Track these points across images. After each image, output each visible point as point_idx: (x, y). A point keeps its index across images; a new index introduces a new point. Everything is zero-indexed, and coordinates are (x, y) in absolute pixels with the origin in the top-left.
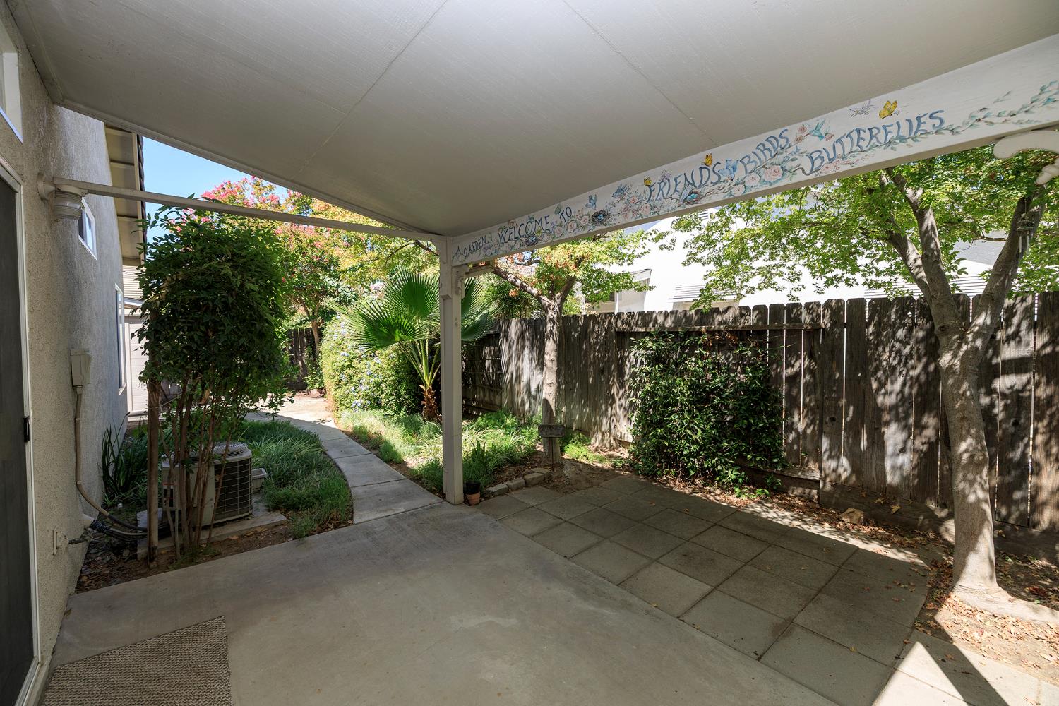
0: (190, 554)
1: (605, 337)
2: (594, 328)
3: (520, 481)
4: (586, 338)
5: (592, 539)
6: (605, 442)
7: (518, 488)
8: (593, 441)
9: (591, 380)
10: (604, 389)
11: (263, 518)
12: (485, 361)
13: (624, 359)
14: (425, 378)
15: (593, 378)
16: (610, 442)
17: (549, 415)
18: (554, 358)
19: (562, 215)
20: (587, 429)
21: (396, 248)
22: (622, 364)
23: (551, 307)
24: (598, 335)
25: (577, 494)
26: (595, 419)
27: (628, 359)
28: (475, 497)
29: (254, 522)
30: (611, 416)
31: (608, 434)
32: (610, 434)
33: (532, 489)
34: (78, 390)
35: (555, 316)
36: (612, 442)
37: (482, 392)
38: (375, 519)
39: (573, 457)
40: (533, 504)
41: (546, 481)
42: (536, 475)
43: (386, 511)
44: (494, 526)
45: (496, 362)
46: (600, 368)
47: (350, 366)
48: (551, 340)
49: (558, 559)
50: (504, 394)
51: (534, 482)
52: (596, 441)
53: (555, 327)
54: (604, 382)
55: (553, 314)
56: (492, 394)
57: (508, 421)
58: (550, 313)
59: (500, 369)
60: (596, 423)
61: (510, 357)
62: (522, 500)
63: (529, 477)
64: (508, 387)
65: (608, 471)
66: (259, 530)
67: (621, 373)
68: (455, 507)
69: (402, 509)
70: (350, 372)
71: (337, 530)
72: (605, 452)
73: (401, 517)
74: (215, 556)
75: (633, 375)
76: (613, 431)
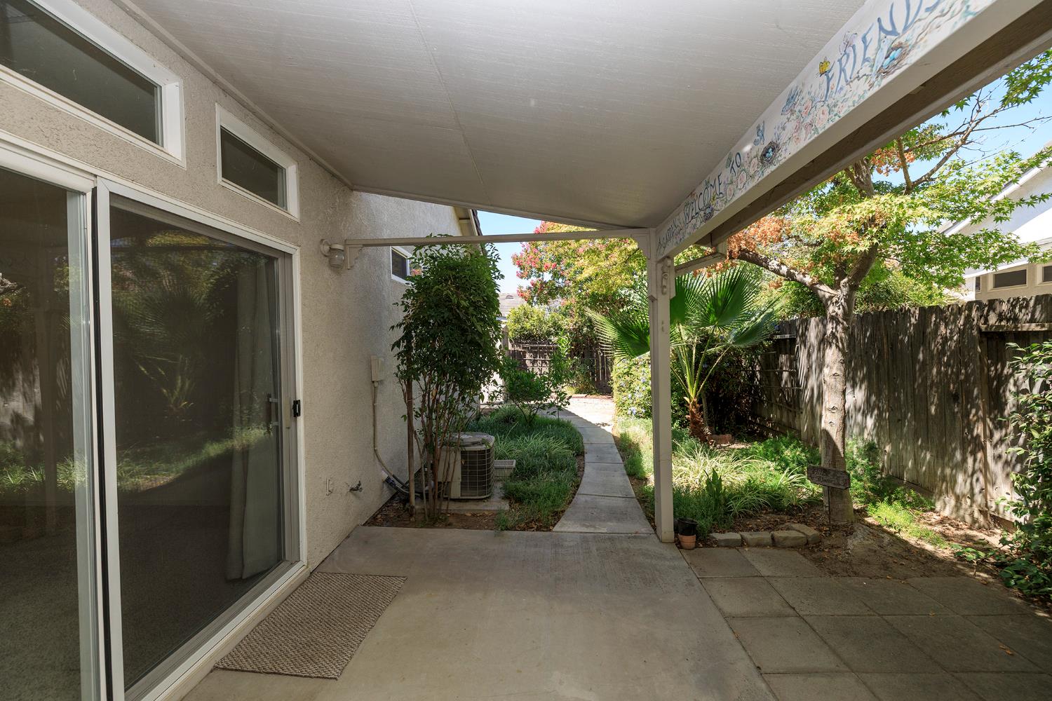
0: (434, 520)
1: (958, 342)
2: (937, 326)
3: (765, 536)
4: (923, 343)
5: (824, 660)
6: (962, 512)
7: (759, 545)
8: (938, 506)
9: (933, 409)
10: (958, 425)
11: (497, 504)
12: (782, 373)
13: (1002, 380)
14: (690, 390)
15: (938, 406)
16: (972, 514)
17: (830, 453)
18: (839, 373)
19: (732, 167)
20: (927, 484)
21: (633, 250)
22: (998, 387)
23: (834, 300)
24: (945, 339)
25: (853, 581)
26: (943, 471)
27: (1012, 381)
28: (689, 540)
29: (486, 506)
30: (974, 472)
31: (969, 501)
32: (973, 501)
33: (781, 552)
34: (376, 384)
35: (840, 312)
36: (976, 514)
37: (778, 411)
38: (574, 532)
39: (881, 522)
40: (765, 572)
41: (808, 547)
42: (793, 534)
43: (587, 527)
44: (690, 584)
45: (794, 374)
46: (949, 390)
47: (628, 374)
48: (834, 347)
49: (743, 665)
50: (804, 416)
51: (788, 543)
52: (945, 506)
53: (839, 328)
54: (959, 415)
55: (836, 309)
56: (791, 415)
57: (788, 453)
58: (831, 309)
59: (798, 385)
60: (944, 479)
61: (810, 368)
62: (754, 564)
63: (779, 534)
64: (809, 407)
65: (941, 561)
66: (486, 513)
67: (996, 403)
68: (662, 545)
69: (604, 530)
70: (628, 379)
71: (539, 532)
72: (958, 528)
73: (598, 538)
74: (449, 525)
75: (1022, 409)
76: (979, 498)
